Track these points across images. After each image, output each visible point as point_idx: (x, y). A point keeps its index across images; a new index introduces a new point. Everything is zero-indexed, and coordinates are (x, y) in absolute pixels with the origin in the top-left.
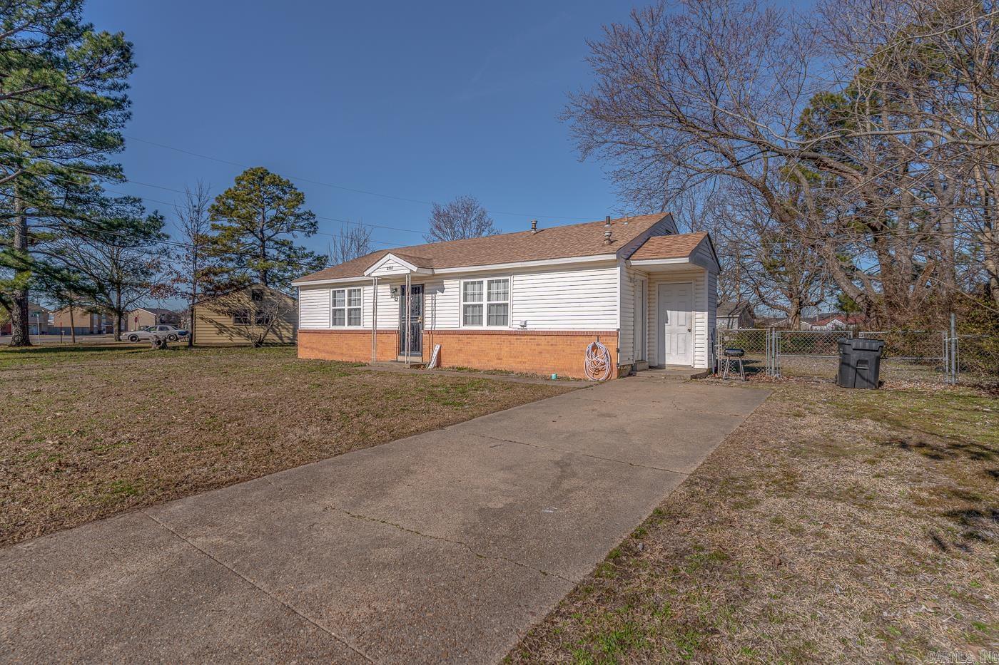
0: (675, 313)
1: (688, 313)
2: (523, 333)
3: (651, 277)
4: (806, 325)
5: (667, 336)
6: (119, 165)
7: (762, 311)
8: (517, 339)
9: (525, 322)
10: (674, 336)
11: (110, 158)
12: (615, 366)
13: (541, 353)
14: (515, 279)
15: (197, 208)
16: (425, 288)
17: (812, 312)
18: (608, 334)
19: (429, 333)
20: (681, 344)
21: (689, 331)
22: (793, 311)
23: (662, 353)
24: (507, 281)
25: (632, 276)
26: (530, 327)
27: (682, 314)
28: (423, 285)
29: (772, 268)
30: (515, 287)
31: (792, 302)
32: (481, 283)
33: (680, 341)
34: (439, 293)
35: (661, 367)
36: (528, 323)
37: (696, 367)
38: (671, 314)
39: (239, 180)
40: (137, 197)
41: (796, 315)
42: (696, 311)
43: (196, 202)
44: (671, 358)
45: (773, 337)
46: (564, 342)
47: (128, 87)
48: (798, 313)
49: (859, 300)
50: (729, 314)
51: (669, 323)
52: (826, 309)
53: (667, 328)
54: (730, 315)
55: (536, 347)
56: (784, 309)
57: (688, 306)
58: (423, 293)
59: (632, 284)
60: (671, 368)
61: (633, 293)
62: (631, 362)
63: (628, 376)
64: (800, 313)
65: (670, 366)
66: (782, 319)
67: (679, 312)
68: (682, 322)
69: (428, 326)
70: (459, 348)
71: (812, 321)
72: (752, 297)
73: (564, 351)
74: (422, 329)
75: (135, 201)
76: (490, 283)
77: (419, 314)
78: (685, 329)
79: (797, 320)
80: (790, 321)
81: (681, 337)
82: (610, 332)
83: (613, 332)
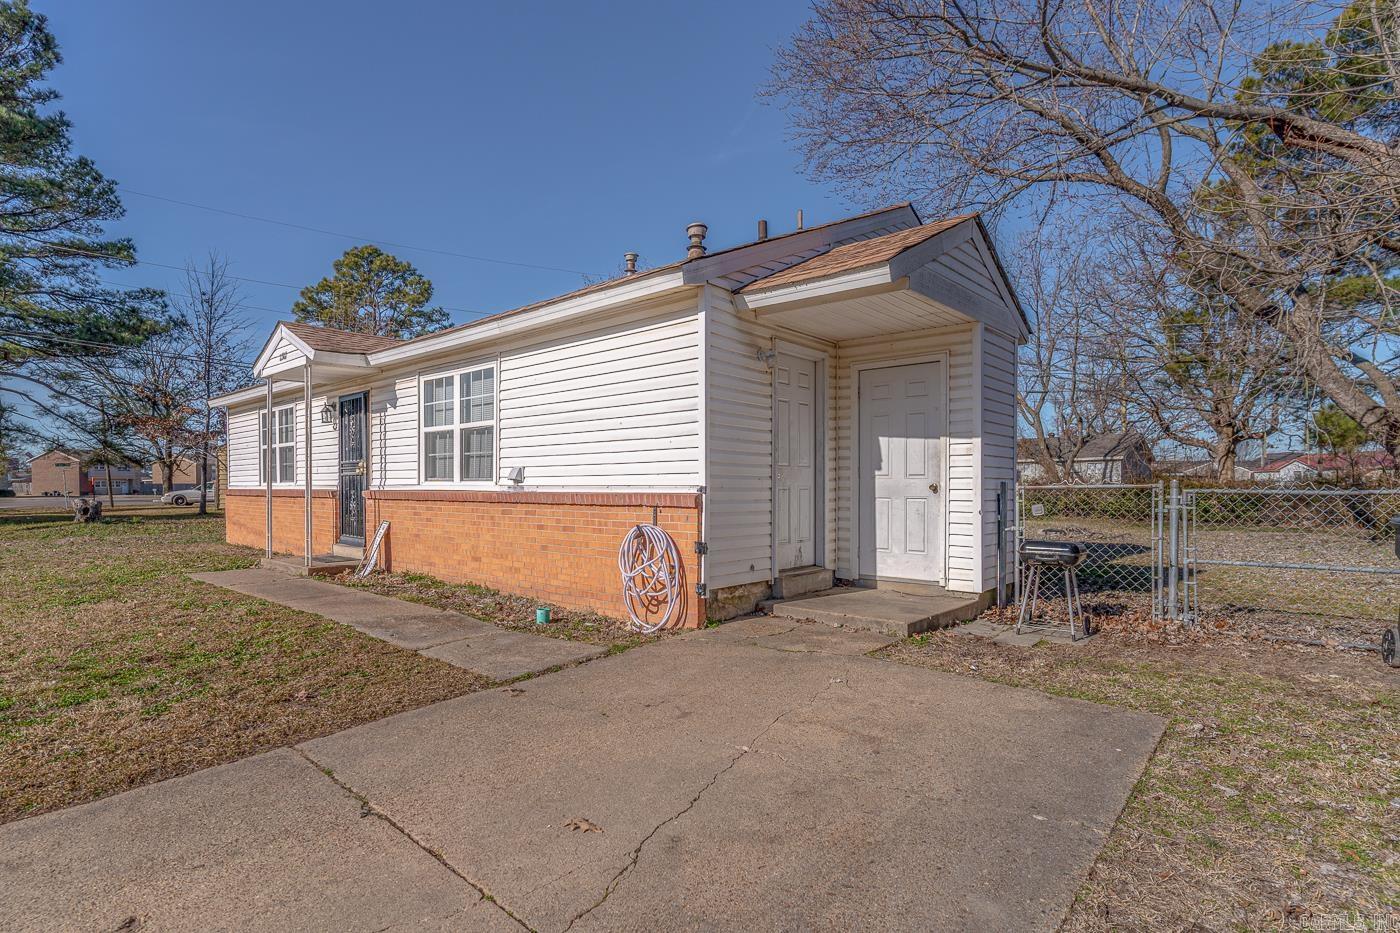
0: (898, 442)
1: (931, 441)
2: (518, 499)
3: (841, 352)
4: (1242, 473)
5: (880, 505)
6: (129, 241)
7: (1165, 449)
8: (504, 512)
9: (521, 471)
10: (898, 503)
11: (110, 230)
12: (692, 591)
13: (544, 548)
14: (505, 366)
15: (206, 297)
16: (372, 400)
17: (1253, 451)
18: (674, 502)
19: (375, 497)
20: (914, 525)
21: (935, 489)
22: (1222, 448)
23: (868, 547)
24: (489, 373)
25: (765, 344)
26: (531, 483)
27: (916, 444)
28: (366, 395)
29: (1181, 374)
30: (504, 386)
31: (1220, 433)
32: (450, 381)
33: (912, 515)
34: (391, 411)
35: (866, 582)
36: (527, 473)
37: (952, 586)
38: (891, 447)
39: (338, 266)
40: (158, 289)
41: (1227, 454)
42: (951, 435)
43: (207, 288)
44: (890, 561)
45: (1174, 506)
46: (588, 523)
47: (56, 96)
48: (1230, 452)
49: (1370, 419)
50: (1106, 455)
51: (884, 470)
52: (1279, 444)
53: (880, 481)
54: (1108, 455)
55: (534, 533)
56: (1204, 444)
57: (932, 425)
58: (366, 411)
59: (762, 365)
60: (890, 588)
61: (768, 390)
62: (767, 576)
63: (747, 615)
64: (1233, 452)
65: (888, 580)
66: (1200, 463)
67: (910, 440)
68: (916, 466)
69: (375, 484)
70: (415, 532)
71: (1253, 465)
72: (1147, 427)
73: (587, 545)
74: (367, 488)
75: (153, 295)
76: (465, 379)
77: (361, 457)
78: (921, 486)
79: (1229, 463)
80: (1216, 466)
81: (913, 505)
82: (678, 496)
83: (685, 496)
